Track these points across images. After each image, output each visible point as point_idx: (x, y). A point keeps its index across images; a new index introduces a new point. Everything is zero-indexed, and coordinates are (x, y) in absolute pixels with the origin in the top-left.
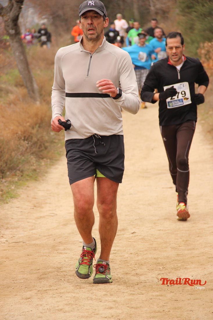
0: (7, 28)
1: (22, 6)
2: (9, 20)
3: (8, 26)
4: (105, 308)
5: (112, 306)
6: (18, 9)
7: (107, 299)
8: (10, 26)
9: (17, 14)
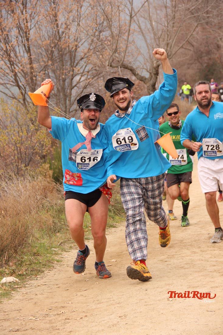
0: (149, 91)
1: (158, 77)
2: (150, 86)
3: (149, 90)
4: (211, 266)
5: (215, 264)
6: (155, 78)
7: (212, 260)
8: (151, 90)
9: (155, 82)
